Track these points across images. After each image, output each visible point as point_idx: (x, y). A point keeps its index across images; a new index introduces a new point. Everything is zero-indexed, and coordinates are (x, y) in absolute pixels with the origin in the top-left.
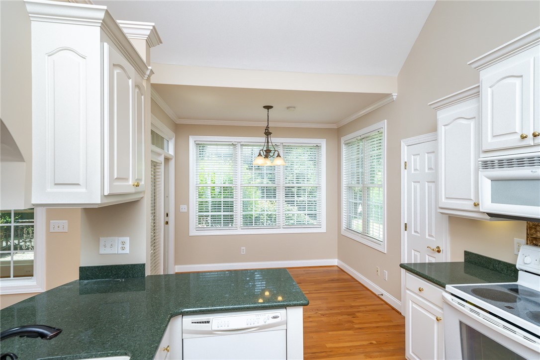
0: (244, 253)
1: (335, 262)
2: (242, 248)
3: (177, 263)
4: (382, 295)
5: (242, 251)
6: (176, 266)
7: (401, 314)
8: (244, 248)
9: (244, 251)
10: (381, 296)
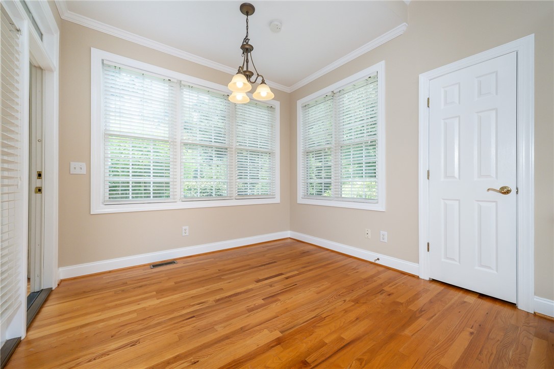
0: (187, 234)
1: (288, 234)
2: (184, 228)
3: (62, 262)
4: (378, 259)
5: (184, 231)
6: (61, 269)
7: (418, 277)
8: (187, 227)
9: (187, 231)
10: (377, 262)
